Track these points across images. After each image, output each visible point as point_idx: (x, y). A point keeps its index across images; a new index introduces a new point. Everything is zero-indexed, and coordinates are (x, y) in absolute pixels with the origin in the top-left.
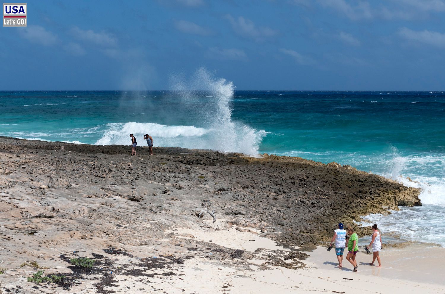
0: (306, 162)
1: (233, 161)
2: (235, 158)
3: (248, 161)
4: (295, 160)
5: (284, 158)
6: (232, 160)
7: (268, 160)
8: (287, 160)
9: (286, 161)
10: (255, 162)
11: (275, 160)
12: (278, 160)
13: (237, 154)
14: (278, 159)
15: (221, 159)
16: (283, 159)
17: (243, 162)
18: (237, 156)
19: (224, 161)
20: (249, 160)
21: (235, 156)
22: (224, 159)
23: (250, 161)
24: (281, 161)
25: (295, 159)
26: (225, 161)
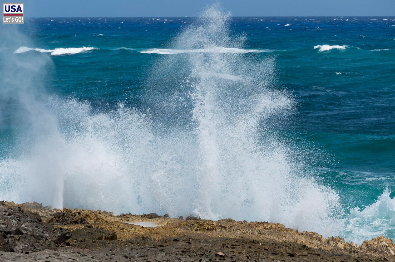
0: (296, 236)
1: (68, 238)
2: (74, 227)
3: (114, 237)
4: (260, 233)
5: (228, 226)
6: (65, 235)
7: (179, 231)
8: (238, 232)
9: (231, 236)
10: (137, 238)
11: (201, 232)
12: (209, 233)
13: (82, 215)
14: (208, 229)
15: (30, 229)
16: (225, 228)
17: (100, 238)
18: (82, 221)
19: (37, 238)
20: (119, 234)
21: (76, 222)
22: (41, 230)
23: (122, 236)
24: (217, 234)
25: (261, 228)
26: (43, 237)
